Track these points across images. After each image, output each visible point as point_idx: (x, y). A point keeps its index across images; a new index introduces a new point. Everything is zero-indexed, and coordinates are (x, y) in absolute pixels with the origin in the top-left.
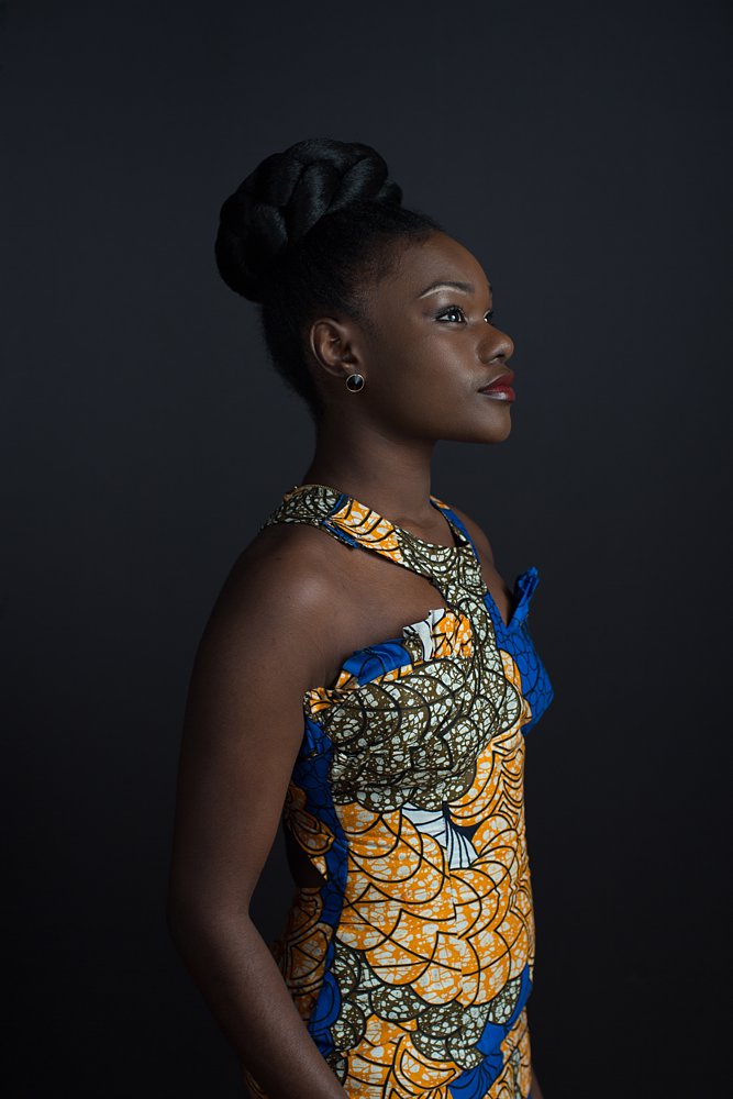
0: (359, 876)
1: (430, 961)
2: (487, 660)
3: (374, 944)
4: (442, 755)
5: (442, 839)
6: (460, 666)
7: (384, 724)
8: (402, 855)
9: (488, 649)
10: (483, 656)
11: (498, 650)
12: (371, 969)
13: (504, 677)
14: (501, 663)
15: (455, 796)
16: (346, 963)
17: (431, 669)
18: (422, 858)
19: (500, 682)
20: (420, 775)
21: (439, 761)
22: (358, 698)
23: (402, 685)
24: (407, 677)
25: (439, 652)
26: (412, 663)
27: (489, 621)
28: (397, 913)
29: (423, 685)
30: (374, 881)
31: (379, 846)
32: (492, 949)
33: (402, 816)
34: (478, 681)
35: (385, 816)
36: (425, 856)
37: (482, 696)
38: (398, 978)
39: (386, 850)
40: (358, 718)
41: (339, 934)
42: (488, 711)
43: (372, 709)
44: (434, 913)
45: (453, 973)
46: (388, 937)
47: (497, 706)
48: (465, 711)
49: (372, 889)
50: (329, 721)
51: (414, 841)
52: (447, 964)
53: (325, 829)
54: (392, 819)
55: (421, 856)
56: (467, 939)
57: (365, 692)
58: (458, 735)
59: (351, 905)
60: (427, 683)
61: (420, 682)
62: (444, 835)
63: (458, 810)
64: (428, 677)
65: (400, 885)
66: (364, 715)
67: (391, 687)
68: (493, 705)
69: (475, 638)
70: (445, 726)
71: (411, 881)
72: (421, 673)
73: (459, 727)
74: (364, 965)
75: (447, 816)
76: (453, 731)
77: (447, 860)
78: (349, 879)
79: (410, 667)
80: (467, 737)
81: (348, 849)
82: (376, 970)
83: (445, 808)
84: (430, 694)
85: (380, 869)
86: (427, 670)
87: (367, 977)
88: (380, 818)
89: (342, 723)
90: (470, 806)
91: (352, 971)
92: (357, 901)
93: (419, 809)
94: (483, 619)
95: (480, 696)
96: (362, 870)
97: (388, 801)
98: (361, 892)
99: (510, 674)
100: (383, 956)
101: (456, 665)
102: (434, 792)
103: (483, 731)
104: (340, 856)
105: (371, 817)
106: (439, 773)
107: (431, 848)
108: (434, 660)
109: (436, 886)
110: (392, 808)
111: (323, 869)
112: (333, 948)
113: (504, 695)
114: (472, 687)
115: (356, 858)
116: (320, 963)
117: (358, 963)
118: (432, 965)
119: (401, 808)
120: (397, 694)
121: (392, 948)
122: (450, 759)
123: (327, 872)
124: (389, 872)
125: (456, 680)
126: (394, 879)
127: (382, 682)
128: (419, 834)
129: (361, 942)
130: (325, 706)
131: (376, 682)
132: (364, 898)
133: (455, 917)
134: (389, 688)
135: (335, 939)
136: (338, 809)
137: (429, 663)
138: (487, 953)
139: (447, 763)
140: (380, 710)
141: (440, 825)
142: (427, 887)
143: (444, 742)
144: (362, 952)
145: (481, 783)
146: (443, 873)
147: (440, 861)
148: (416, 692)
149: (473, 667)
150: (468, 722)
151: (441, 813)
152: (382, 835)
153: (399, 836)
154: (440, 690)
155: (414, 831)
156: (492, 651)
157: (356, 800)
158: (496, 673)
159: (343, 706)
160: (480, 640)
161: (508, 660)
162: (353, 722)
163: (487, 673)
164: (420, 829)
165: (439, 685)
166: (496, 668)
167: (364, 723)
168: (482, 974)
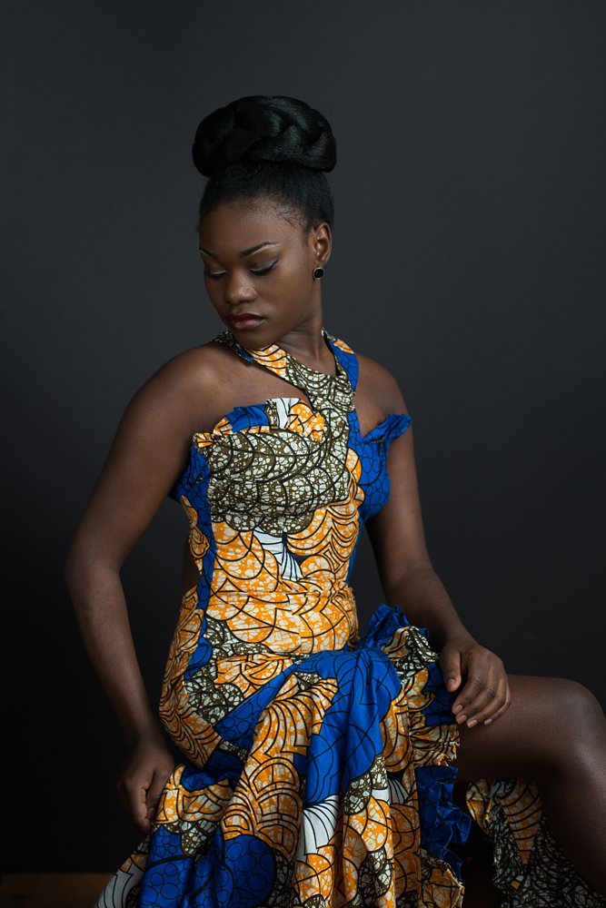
0: (221, 573)
1: (273, 626)
2: (334, 450)
3: (232, 615)
4: (281, 496)
5: (279, 557)
6: (308, 443)
7: (242, 461)
8: (250, 562)
9: (338, 443)
10: (332, 446)
11: (347, 447)
12: (230, 631)
13: (344, 465)
14: (346, 456)
15: (293, 531)
16: (214, 630)
17: (284, 435)
18: (263, 566)
19: (341, 467)
20: (266, 507)
21: (278, 500)
22: (230, 441)
23: (260, 438)
24: (265, 434)
25: (292, 426)
26: (270, 426)
27: (347, 428)
28: (246, 598)
29: (275, 443)
30: (230, 577)
31: (236, 553)
32: (321, 624)
33: (253, 535)
34: (322, 459)
35: (242, 534)
36: (265, 565)
37: (322, 469)
38: (251, 637)
39: (240, 556)
40: (227, 454)
41: (208, 612)
42: (325, 480)
43: (237, 450)
44: (272, 598)
45: (291, 635)
46: (241, 610)
47: (334, 480)
48: (304, 472)
49: (228, 583)
50: (210, 454)
51: (259, 554)
52: (286, 628)
53: (205, 541)
54: (247, 536)
55: (263, 564)
56: (300, 615)
57: (235, 437)
58: (294, 485)
59: (215, 594)
60: (278, 442)
61: (273, 440)
62: (281, 555)
63: (294, 541)
64: (280, 439)
65: (247, 582)
66: (232, 453)
67: (253, 438)
68: (331, 478)
69: (329, 434)
70: (286, 476)
71: (254, 581)
72: (275, 435)
73: (296, 480)
74: (226, 630)
75: (285, 542)
76: (291, 481)
77: (281, 572)
78: (214, 575)
79: (268, 428)
80: (301, 489)
81: (216, 554)
82: (235, 633)
83: (285, 537)
84: (277, 449)
85: (234, 568)
86: (280, 434)
87: (229, 638)
88: (239, 534)
89: (218, 457)
90: (303, 542)
91: (219, 635)
92: (218, 591)
93: (265, 533)
94: (342, 425)
95: (319, 467)
96: (222, 569)
97: (245, 524)
98: (221, 585)
99: (350, 465)
100: (238, 624)
101: (305, 442)
102: (276, 522)
103: (318, 491)
104: (210, 557)
105: (233, 533)
106: (278, 508)
107: (270, 561)
108: (287, 430)
109: (272, 587)
110: (247, 529)
111: (200, 567)
112: (205, 624)
113: (341, 475)
114: (315, 460)
115: (220, 560)
116: (196, 633)
117: (222, 629)
118: (275, 629)
119: (253, 530)
120: (255, 443)
121: (244, 617)
122: (286, 500)
123: (203, 570)
124: (240, 572)
125: (302, 449)
126: (243, 577)
127: (247, 433)
128: (264, 550)
129: (223, 615)
130: (209, 444)
131: (244, 433)
132: (223, 589)
133: (289, 601)
134: (251, 438)
135: (206, 616)
136: (214, 525)
137: (282, 431)
138: (316, 626)
139: (284, 502)
140: (242, 451)
141: (280, 548)
142: (266, 586)
143: (283, 487)
144: (225, 621)
145: (313, 529)
146: (278, 579)
147: (276, 571)
148: (269, 445)
149: (320, 449)
150: (304, 479)
151: (280, 539)
152: (239, 547)
153: (250, 549)
154: (287, 450)
155: (260, 548)
156: (341, 446)
157: (225, 520)
158: (339, 460)
159: (220, 445)
160: (333, 436)
161: (353, 458)
162: (225, 457)
163: (331, 458)
164: (265, 547)
165: (287, 447)
166: (341, 457)
167: (231, 458)
168: (315, 639)
